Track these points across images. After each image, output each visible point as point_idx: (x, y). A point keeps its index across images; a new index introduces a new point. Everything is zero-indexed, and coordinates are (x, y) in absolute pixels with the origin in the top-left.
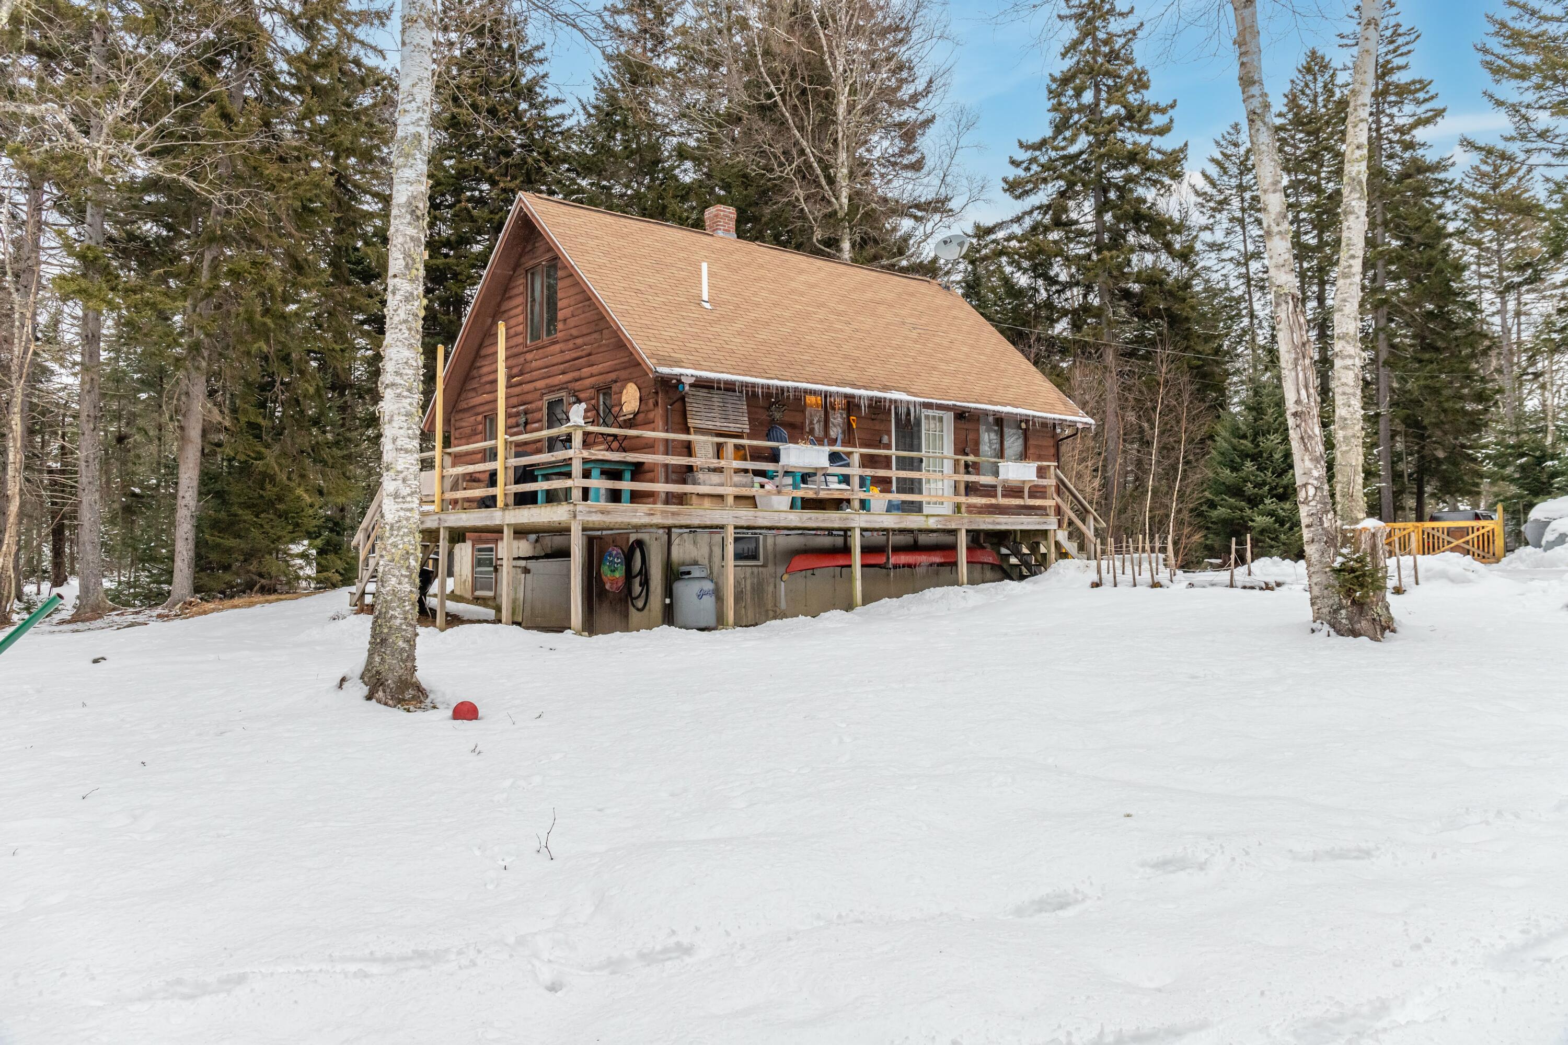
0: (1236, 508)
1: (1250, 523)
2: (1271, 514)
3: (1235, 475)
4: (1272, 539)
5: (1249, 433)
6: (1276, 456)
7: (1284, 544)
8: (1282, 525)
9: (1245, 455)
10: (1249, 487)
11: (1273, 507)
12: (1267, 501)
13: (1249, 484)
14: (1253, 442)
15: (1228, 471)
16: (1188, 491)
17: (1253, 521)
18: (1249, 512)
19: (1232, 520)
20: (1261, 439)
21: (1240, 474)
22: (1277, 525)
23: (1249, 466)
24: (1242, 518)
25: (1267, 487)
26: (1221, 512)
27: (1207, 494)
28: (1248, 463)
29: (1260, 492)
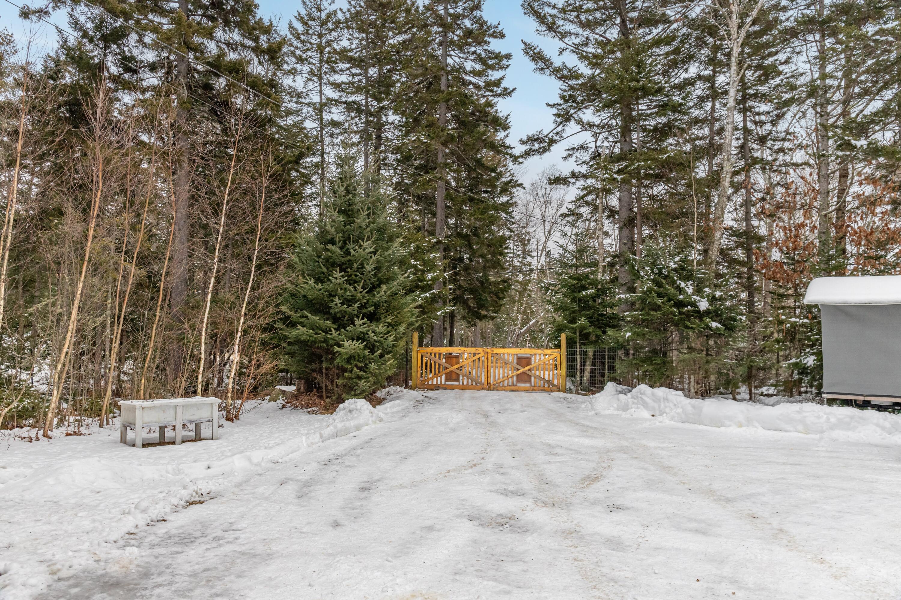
0: (319, 328)
1: (336, 349)
2: (361, 337)
3: (319, 286)
4: (360, 369)
5: (338, 237)
6: (368, 268)
7: (374, 375)
8: (372, 352)
9: (331, 264)
10: (336, 303)
11: (363, 329)
12: (358, 322)
13: (337, 300)
14: (341, 248)
15: (312, 282)
16: (262, 303)
17: (340, 346)
18: (335, 334)
19: (314, 342)
20: (350, 246)
21: (326, 286)
22: (367, 352)
23: (338, 277)
24: (326, 341)
25: (357, 305)
26: (301, 332)
27: (284, 308)
28: (337, 274)
29: (350, 310)
